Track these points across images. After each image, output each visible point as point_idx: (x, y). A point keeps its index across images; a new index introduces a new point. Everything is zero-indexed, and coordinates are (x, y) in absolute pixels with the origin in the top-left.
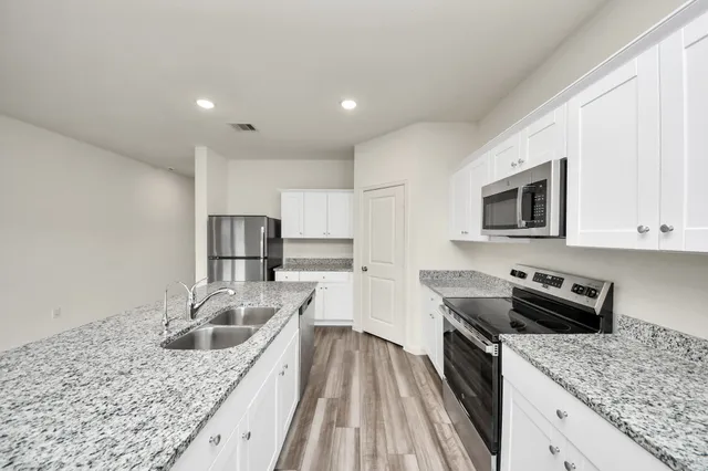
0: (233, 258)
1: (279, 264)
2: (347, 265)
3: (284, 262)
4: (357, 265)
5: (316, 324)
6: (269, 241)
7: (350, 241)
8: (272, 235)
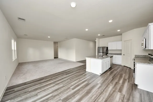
0: (100, 52)
1: (108, 54)
2: (121, 54)
3: (108, 53)
4: (122, 54)
5: (113, 63)
6: (106, 50)
7: (121, 50)
8: (106, 49)
